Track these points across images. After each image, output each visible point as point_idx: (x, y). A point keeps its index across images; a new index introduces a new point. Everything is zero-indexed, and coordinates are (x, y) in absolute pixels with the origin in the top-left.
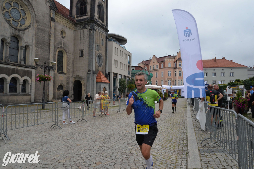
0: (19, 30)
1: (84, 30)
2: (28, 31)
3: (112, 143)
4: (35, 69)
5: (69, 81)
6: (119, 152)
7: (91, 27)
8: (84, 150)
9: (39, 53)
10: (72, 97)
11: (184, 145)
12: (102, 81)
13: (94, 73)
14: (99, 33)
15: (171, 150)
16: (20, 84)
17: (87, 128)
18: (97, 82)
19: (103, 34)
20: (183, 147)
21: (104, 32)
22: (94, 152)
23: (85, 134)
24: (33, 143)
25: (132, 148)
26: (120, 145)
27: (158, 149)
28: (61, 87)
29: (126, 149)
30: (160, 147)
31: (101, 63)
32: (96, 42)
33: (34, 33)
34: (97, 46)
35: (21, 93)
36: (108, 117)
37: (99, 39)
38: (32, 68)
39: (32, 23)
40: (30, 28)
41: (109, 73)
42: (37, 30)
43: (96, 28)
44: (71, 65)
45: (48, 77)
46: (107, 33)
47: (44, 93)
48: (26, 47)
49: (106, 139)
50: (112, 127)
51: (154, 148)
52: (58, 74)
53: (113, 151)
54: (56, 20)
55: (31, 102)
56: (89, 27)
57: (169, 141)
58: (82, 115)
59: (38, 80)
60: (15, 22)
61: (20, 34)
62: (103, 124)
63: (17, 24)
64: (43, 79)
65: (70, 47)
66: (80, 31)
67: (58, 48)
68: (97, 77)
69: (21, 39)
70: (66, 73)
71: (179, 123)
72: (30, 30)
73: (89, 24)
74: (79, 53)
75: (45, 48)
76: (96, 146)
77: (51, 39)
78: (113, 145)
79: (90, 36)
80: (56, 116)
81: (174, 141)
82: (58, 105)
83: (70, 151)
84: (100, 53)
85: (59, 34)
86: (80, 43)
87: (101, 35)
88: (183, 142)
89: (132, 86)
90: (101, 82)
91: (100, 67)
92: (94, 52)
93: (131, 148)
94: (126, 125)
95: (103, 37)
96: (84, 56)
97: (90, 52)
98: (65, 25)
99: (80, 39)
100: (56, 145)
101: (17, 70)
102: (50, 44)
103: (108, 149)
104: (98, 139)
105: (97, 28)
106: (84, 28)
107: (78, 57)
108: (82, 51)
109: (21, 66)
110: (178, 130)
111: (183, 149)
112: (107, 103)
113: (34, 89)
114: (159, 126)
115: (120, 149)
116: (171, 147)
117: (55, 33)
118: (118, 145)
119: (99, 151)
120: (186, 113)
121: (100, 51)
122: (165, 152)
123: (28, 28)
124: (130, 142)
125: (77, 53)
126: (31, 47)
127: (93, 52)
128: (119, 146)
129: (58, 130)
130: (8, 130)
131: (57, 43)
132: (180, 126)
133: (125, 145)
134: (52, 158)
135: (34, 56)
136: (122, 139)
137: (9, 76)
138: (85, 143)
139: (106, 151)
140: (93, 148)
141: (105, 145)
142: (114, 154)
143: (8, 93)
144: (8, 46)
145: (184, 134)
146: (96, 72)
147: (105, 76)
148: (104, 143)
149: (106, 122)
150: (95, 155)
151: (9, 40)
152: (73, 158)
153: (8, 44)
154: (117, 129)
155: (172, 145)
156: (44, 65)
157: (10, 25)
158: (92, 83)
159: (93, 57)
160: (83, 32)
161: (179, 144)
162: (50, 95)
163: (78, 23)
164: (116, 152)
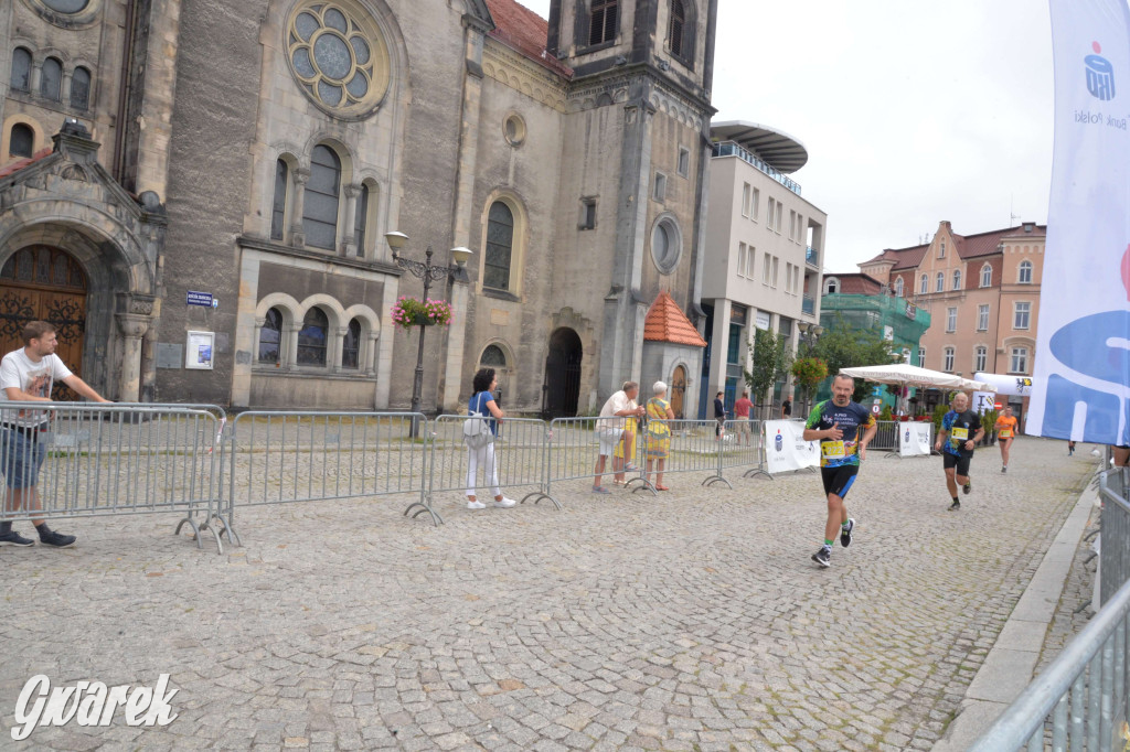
0: (343, 121)
1: (604, 108)
2: (376, 125)
3: (615, 609)
4: (398, 276)
5: (532, 330)
6: (621, 654)
7: (634, 95)
8: (480, 622)
9: (416, 213)
10: (541, 397)
11: (962, 672)
12: (671, 338)
13: (634, 300)
15: (880, 684)
16: (338, 335)
17: (545, 532)
18: (646, 341)
19: (688, 124)
20: (951, 684)
21: (694, 117)
22: (515, 638)
23: (523, 557)
24: (309, 565)
25: (691, 648)
26: (643, 626)
27: (814, 670)
28: (495, 353)
29: (662, 647)
30: (830, 663)
31: (670, 254)
32: (652, 162)
33: (400, 130)
34: (659, 178)
35: (340, 370)
36: (660, 500)
37: (666, 146)
38: (386, 274)
39: (392, 89)
40: (383, 111)
41: (708, 308)
42: (412, 117)
43: (657, 99)
44: (542, 263)
45: (435, 310)
46: (706, 118)
47: (418, 373)
48: (367, 188)
49: (597, 590)
50: (653, 542)
51: (797, 663)
52: (487, 298)
53: (597, 645)
54: (486, 70)
55: (374, 407)
56: (626, 98)
57: (890, 643)
58: (539, 476)
59: (397, 321)
60: (330, 88)
61: (347, 134)
62: (623, 525)
63: (338, 95)
64: (416, 318)
65: (542, 185)
66: (585, 113)
67: (493, 189)
68: (650, 317)
69: (349, 155)
70: (521, 298)
71: (998, 562)
72: (384, 117)
73: (628, 83)
74: (577, 213)
75: (439, 192)
76: (538, 611)
77: (464, 151)
78: (615, 620)
79: (626, 134)
80: (431, 475)
81: (917, 644)
82: (434, 425)
83: (423, 617)
84: (669, 211)
85: (497, 132)
87: (676, 130)
88: (965, 659)
89: (811, 367)
90: (666, 342)
91: (667, 273)
92: (642, 209)
93: (686, 643)
94: (717, 543)
95: (685, 140)
96: (599, 226)
97: (626, 205)
98: (525, 90)
99: (587, 152)
100: (386, 586)
101: (329, 280)
102: (458, 172)
103: (583, 632)
104: (562, 583)
105: (661, 98)
106: (606, 99)
107: (575, 227)
108: (591, 205)
109: (343, 261)
110: (967, 595)
111: (946, 690)
112: (662, 436)
113: (391, 357)
114: (879, 565)
115: (632, 641)
116: (889, 671)
117: (480, 127)
118: (635, 622)
119: (540, 637)
120: (1061, 521)
121: (668, 202)
122: (841, 691)
123: (377, 112)
124: (695, 617)
125: (570, 213)
126: (383, 187)
127: (636, 208)
128: (634, 631)
129: (427, 528)
130: (235, 504)
131: (488, 167)
132: (992, 580)
133: (664, 628)
134: (345, 633)
135: (394, 222)
136: (667, 599)
137: (300, 303)
138: (500, 594)
139: (567, 641)
140: (521, 621)
141: (579, 616)
142: (596, 660)
143: (295, 368)
144: (299, 182)
145: (989, 619)
146: (648, 297)
147: (684, 313)
148: (580, 605)
149: (637, 520)
150: (515, 648)
151: (304, 161)
152: (424, 645)
153: (300, 177)
154: (667, 555)
155: (893, 664)
156: (423, 260)
157: (310, 100)
158: (623, 345)
159: (634, 230)
160: (601, 120)
161: (934, 665)
162: (448, 382)
163: (579, 81)
164: (609, 651)
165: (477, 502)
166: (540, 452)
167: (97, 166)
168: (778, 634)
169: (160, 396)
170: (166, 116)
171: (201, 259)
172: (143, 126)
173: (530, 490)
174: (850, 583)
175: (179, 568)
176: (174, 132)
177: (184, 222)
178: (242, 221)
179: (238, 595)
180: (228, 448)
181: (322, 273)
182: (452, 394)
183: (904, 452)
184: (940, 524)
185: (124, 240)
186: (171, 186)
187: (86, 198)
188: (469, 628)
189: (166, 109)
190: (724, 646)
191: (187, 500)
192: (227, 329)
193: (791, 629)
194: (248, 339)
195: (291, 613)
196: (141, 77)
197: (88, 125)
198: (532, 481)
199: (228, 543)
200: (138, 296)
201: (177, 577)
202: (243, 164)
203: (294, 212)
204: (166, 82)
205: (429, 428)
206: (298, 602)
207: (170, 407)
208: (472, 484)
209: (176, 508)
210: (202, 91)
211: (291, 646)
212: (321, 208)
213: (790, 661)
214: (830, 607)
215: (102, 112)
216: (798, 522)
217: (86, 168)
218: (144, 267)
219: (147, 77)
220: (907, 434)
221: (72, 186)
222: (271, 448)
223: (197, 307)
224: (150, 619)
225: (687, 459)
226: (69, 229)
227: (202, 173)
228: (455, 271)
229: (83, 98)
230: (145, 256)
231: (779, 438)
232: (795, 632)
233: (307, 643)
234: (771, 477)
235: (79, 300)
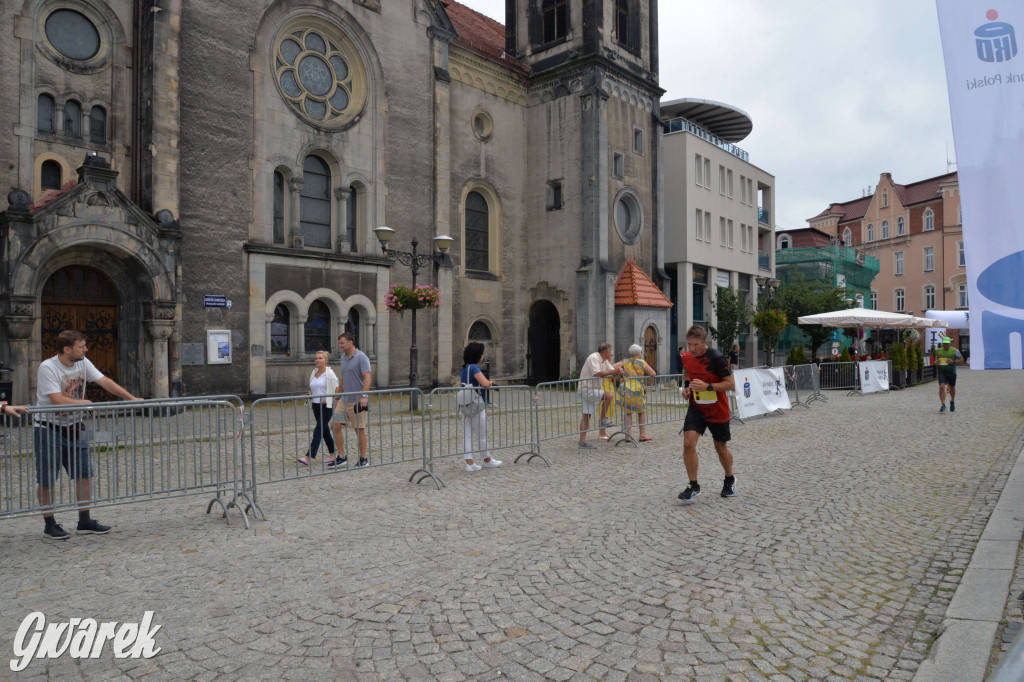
0: (329, 132)
1: (562, 98)
2: (359, 132)
3: (607, 555)
4: (388, 267)
5: (513, 305)
6: (616, 597)
7: (587, 84)
8: (484, 575)
9: (401, 209)
11: (940, 593)
12: (640, 301)
13: (603, 270)
14: (623, 104)
15: (862, 610)
16: (339, 324)
17: (538, 488)
18: (618, 307)
19: (640, 105)
20: (931, 605)
21: (644, 99)
22: (517, 588)
23: (519, 513)
24: (327, 533)
25: (681, 587)
26: (634, 569)
27: (798, 600)
29: (653, 588)
30: (813, 593)
31: (632, 226)
32: (609, 144)
33: (380, 135)
34: (617, 157)
36: (642, 451)
37: (621, 128)
38: (378, 265)
39: (370, 100)
40: (364, 120)
41: (672, 271)
42: (390, 123)
43: (609, 87)
44: (517, 244)
45: (424, 294)
46: (655, 99)
47: (414, 353)
48: (355, 189)
49: (589, 538)
50: (639, 490)
51: (781, 595)
52: (468, 280)
53: (593, 590)
54: (453, 75)
55: (376, 386)
56: (581, 88)
57: (869, 570)
58: (529, 437)
60: (316, 105)
61: (334, 143)
62: (608, 476)
63: (323, 109)
65: (511, 174)
66: (545, 105)
67: (468, 181)
68: (619, 284)
69: (337, 162)
70: (501, 277)
71: (964, 486)
72: (365, 125)
73: (582, 74)
74: (544, 196)
75: (419, 188)
76: (537, 562)
77: (438, 150)
78: (608, 565)
79: (583, 120)
80: (431, 443)
81: (894, 569)
82: (430, 398)
83: (431, 575)
84: (628, 186)
85: (466, 129)
86: (549, 157)
87: (629, 113)
88: (942, 581)
89: (771, 317)
90: (635, 306)
91: (631, 243)
92: (604, 186)
93: (676, 583)
95: (638, 120)
96: (566, 205)
97: (589, 185)
98: (489, 89)
99: (549, 140)
100: (397, 547)
101: (328, 275)
102: (435, 168)
103: (579, 578)
104: (557, 535)
105: (613, 84)
106: (562, 90)
107: (544, 209)
108: (556, 187)
109: (339, 257)
110: (938, 520)
111: (927, 611)
113: (388, 340)
114: (852, 497)
115: (625, 584)
116: (870, 597)
117: (451, 126)
118: (627, 566)
119: (540, 586)
121: (627, 179)
122: (826, 618)
123: (359, 121)
124: (683, 557)
125: (538, 197)
126: (370, 188)
127: (598, 187)
128: (628, 574)
129: (431, 492)
130: (257, 482)
131: (461, 161)
132: (961, 503)
133: (654, 570)
134: (362, 594)
135: (381, 218)
136: (655, 542)
137: (303, 297)
138: (501, 548)
139: (565, 588)
140: (521, 571)
141: (575, 564)
142: (594, 604)
143: (304, 356)
144: (295, 190)
145: (961, 541)
146: (616, 266)
147: (650, 278)
148: (575, 554)
149: (622, 471)
150: (518, 598)
151: (298, 171)
152: (434, 600)
153: (295, 186)
154: (652, 501)
155: (874, 590)
156: (410, 250)
157: (299, 116)
158: (597, 312)
159: (598, 206)
160: (560, 109)
161: (912, 588)
162: (441, 358)
163: (538, 76)
164: (604, 594)
165: (475, 465)
166: (528, 414)
167: (118, 192)
168: (761, 568)
169: (187, 391)
170: (174, 143)
171: (214, 266)
172: (154, 153)
173: (522, 451)
174: (825, 517)
175: (211, 544)
176: (182, 156)
177: (196, 235)
178: (247, 229)
179: (265, 565)
180: (248, 433)
181: (320, 270)
182: (445, 369)
183: (865, 390)
184: (905, 454)
185: (146, 255)
186: (183, 204)
187: (109, 221)
188: (474, 581)
189: (173, 136)
190: (712, 583)
191: (215, 482)
192: (241, 327)
193: (773, 562)
194: (260, 333)
195: (312, 578)
196: (149, 110)
197: (106, 156)
198: (523, 442)
199: (254, 518)
200: (161, 304)
201: (211, 552)
202: (244, 178)
203: (292, 217)
204: (171, 112)
205: (427, 401)
206: (318, 568)
207: (193, 400)
208: (469, 447)
209: (205, 489)
210: (203, 118)
211: (314, 608)
212: (316, 212)
213: (776, 593)
214: (808, 538)
215: (118, 144)
216: (771, 461)
217: (108, 194)
218: (164, 277)
219: (155, 109)
220: (867, 372)
221: (96, 211)
222: (286, 429)
223: (214, 309)
224: (187, 592)
225: (664, 411)
226: (97, 249)
227: (209, 191)
228: (439, 258)
229: (101, 134)
230: (165, 268)
231: (747, 386)
232: (777, 565)
233: (329, 606)
234: (742, 422)
235: (111, 311)
